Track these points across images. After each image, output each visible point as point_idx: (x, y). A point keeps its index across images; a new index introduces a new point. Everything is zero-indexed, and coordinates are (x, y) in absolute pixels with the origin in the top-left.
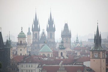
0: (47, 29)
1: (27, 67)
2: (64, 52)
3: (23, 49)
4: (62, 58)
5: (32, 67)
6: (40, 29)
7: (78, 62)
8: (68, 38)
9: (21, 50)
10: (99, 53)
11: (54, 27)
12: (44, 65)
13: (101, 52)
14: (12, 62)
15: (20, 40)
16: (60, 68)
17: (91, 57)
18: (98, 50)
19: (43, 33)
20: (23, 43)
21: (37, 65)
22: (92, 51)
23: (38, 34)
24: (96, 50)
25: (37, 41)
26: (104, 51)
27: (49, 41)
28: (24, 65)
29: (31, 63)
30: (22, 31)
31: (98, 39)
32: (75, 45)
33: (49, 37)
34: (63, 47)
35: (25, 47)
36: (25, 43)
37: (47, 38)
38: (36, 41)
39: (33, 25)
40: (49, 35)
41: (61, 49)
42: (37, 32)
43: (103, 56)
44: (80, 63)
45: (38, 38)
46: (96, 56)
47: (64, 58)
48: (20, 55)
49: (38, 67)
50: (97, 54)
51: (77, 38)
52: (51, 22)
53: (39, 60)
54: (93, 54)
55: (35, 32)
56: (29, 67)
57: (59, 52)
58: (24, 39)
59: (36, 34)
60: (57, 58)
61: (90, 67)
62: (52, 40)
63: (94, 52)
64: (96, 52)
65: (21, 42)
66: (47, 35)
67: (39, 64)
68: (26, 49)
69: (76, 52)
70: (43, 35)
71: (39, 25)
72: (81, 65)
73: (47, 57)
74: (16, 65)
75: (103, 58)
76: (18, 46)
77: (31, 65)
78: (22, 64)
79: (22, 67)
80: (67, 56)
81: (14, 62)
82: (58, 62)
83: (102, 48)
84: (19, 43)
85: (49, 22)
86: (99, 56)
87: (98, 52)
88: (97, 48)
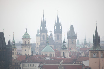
0: (54, 31)
1: (28, 66)
2: (66, 52)
3: (27, 49)
4: (63, 58)
5: (33, 66)
6: (47, 31)
7: (77, 62)
8: (74, 39)
9: (25, 50)
10: (98, 53)
11: (61, 29)
12: (44, 64)
13: (100, 52)
14: (15, 61)
15: (24, 41)
16: (58, 67)
17: (90, 57)
18: (97, 49)
19: (51, 34)
20: (27, 43)
21: (38, 64)
22: (91, 51)
23: (45, 36)
24: (94, 49)
25: (45, 42)
26: (102, 51)
27: (56, 42)
28: (26, 64)
29: (33, 62)
30: (26, 32)
31: (96, 39)
32: (84, 46)
33: (56, 39)
34: (64, 47)
35: (29, 48)
36: (29, 43)
37: (54, 39)
38: (43, 42)
39: (41, 27)
40: (57, 36)
41: (63, 49)
42: (45, 34)
43: (102, 56)
44: (80, 63)
45: (45, 39)
46: (95, 56)
47: (65, 58)
48: (24, 55)
49: (39, 66)
50: (96, 54)
51: (85, 40)
52: (58, 24)
53: (40, 60)
54: (92, 54)
55: (42, 34)
56: (31, 66)
57: (62, 52)
58: (28, 39)
59: (44, 35)
60: (58, 58)
61: (89, 66)
62: (59, 42)
63: (93, 51)
64: (95, 51)
65: (25, 42)
66: (54, 37)
67: (40, 64)
68: (30, 49)
69: (80, 53)
70: (51, 37)
71: (46, 26)
72: (80, 64)
73: (48, 57)
74: (19, 64)
75: (101, 58)
76: (23, 46)
77: (32, 64)
78: (23, 63)
79: (24, 66)
80: (70, 56)
81: (17, 61)
82: (58, 61)
83: (100, 47)
84: (24, 43)
85: (56, 24)
86: (97, 55)
87: (96, 52)
88: (96, 48)
